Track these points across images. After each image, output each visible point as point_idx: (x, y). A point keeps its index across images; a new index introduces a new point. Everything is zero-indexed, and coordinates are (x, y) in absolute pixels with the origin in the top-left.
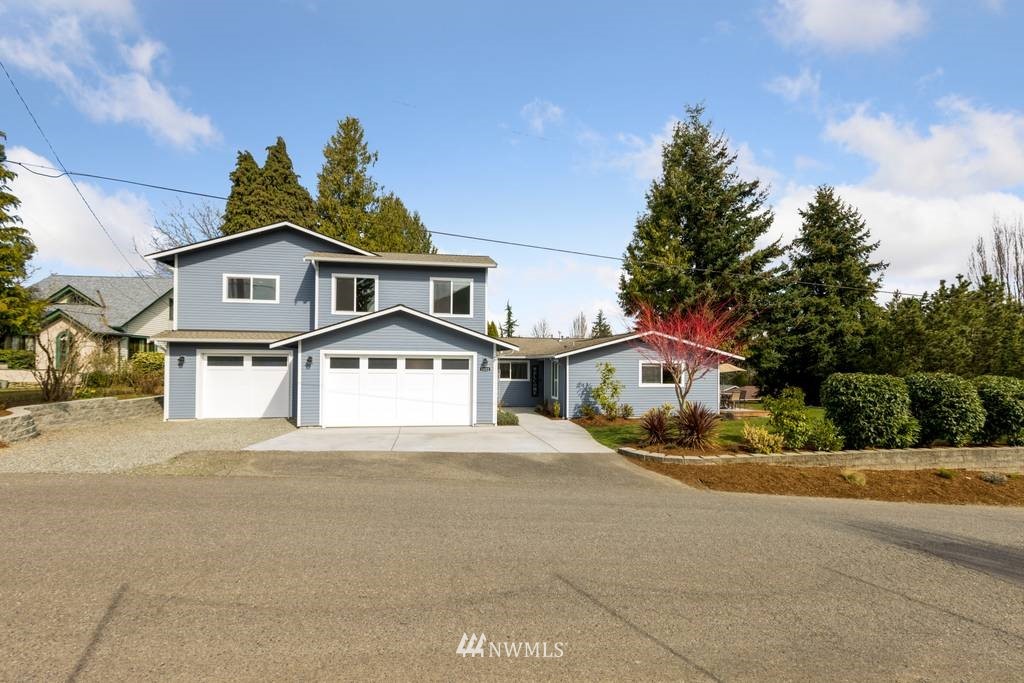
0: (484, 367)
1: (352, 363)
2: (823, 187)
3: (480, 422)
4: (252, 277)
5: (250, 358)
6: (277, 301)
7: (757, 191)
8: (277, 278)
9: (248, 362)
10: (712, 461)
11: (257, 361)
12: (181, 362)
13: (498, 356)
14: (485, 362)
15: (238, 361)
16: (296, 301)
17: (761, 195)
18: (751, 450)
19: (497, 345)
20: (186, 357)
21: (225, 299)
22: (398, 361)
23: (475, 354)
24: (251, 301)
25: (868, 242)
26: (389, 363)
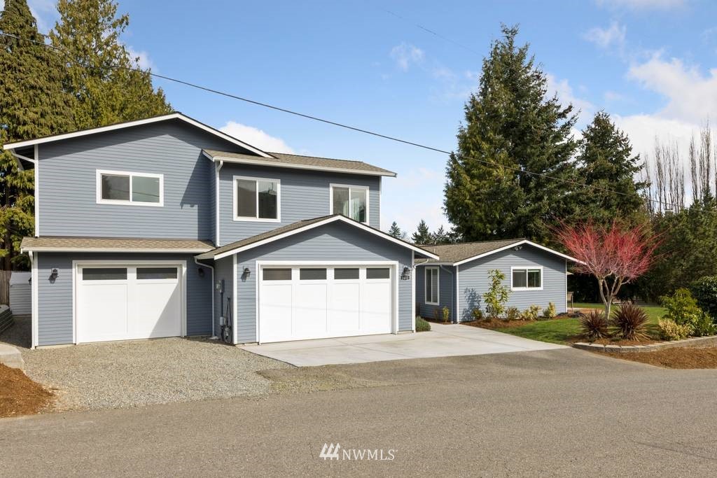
0: (404, 275)
1: (285, 274)
2: (601, 113)
3: (401, 330)
4: (131, 174)
5: (135, 270)
6: (161, 204)
7: (569, 115)
8: (161, 177)
9: (132, 275)
10: (655, 348)
11: (143, 273)
12: (53, 277)
13: (415, 263)
14: (405, 270)
15: (121, 273)
16: (182, 204)
17: (573, 118)
18: (668, 339)
19: (415, 252)
20: (59, 271)
21: (99, 200)
22: (327, 271)
23: (396, 263)
24: (130, 203)
25: (637, 164)
26: (319, 273)
